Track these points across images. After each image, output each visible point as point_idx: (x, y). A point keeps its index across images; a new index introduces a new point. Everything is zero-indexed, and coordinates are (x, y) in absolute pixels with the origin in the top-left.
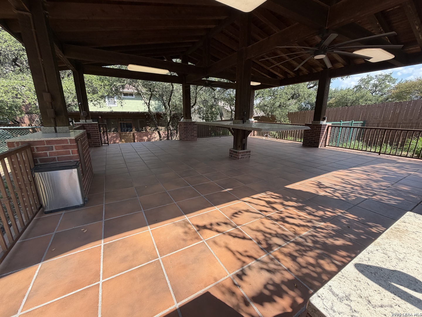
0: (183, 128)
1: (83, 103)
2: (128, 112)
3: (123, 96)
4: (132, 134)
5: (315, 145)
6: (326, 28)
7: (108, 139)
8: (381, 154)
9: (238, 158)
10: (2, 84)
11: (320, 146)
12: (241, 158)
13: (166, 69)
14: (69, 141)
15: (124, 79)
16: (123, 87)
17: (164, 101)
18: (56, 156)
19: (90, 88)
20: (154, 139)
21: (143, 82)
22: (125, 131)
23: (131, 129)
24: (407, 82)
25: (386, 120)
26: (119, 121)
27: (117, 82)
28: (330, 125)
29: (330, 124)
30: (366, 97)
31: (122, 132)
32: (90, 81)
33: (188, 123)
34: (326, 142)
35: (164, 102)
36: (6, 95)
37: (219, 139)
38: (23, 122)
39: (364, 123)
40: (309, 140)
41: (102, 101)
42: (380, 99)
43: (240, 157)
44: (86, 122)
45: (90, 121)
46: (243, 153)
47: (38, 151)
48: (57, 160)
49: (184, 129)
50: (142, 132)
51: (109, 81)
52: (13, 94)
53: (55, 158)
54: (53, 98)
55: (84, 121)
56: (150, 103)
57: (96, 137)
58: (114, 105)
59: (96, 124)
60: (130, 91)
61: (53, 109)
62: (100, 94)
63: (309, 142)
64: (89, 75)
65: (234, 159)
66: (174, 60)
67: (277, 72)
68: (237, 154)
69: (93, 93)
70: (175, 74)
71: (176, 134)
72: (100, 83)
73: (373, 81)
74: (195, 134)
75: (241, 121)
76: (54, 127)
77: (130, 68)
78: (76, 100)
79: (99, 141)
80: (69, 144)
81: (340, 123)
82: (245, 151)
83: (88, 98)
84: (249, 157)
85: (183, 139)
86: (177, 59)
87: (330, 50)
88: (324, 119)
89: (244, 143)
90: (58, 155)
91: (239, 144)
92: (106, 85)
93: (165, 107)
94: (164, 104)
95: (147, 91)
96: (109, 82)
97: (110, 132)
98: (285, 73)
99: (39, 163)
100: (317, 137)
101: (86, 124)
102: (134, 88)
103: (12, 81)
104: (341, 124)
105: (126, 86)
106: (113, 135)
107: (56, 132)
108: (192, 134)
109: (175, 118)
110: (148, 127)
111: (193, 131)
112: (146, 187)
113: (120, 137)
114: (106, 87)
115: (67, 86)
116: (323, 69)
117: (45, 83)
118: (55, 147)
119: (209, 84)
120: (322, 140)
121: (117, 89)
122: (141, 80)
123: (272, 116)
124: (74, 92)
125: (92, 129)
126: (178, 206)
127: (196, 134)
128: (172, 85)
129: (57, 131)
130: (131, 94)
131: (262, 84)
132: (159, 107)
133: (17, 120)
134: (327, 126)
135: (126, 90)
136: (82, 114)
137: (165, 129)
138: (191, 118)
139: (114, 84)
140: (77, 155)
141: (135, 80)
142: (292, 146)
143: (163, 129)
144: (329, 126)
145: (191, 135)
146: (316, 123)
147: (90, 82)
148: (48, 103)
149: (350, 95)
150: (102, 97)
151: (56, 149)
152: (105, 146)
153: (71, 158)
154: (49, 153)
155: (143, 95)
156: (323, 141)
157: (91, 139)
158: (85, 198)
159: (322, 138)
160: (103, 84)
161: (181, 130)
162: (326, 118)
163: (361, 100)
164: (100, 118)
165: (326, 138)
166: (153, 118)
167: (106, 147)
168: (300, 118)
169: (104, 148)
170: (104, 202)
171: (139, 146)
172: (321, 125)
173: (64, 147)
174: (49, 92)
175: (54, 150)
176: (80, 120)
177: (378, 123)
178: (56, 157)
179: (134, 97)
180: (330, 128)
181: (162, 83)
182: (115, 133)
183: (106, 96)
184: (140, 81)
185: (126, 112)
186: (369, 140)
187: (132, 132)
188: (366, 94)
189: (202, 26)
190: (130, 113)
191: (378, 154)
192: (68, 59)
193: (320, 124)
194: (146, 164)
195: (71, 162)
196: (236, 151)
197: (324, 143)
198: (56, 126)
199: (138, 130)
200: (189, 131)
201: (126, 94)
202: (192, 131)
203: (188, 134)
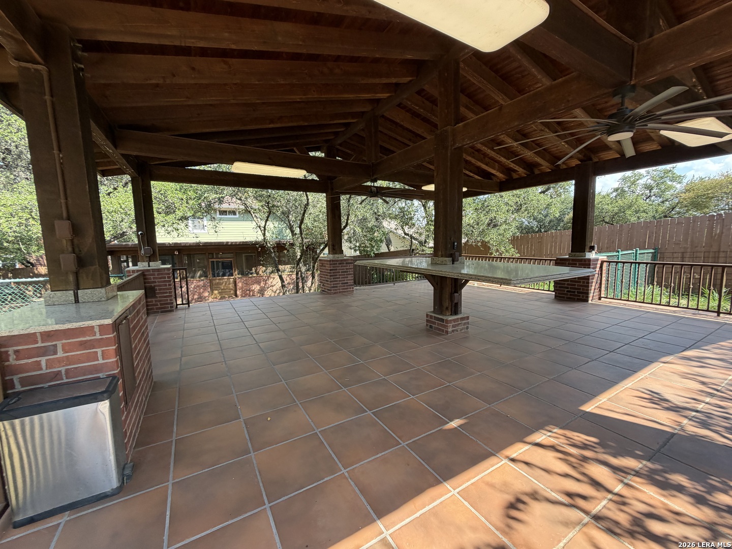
0: (327, 270)
1: (146, 232)
2: (228, 242)
3: (218, 216)
4: (232, 280)
5: (581, 298)
6: (632, 83)
7: (189, 291)
8: (721, 315)
9: (447, 332)
10: (3, 202)
11: (590, 299)
12: (453, 331)
13: (302, 168)
14: (97, 330)
15: (222, 187)
16: (220, 201)
17: (291, 222)
18: (64, 366)
19: (161, 205)
20: (271, 288)
21: (256, 192)
22: (220, 274)
23: (231, 271)
24: (702, 179)
25: (696, 247)
26: (209, 259)
27: (210, 193)
28: (605, 260)
29: (603, 257)
30: (636, 206)
31: (214, 277)
32: (162, 192)
33: (337, 261)
34: (600, 291)
35: (290, 224)
36: (6, 221)
37: (392, 289)
38: (43, 263)
39: (655, 252)
40: (567, 288)
41: (182, 225)
42: (661, 209)
43: (450, 330)
44: (149, 266)
45: (157, 265)
46: (455, 320)
47: (17, 359)
48: (64, 378)
49: (330, 273)
50: (250, 276)
51: (195, 191)
52: (20, 219)
53: (60, 371)
54: (76, 230)
55: (146, 264)
56: (266, 227)
57: (167, 293)
58: (203, 231)
59: (168, 269)
60: (233, 206)
61: (74, 253)
62: (179, 214)
63: (567, 291)
64: (160, 183)
65: (439, 335)
66: (312, 154)
67: (494, 168)
68: (444, 324)
69: (168, 212)
70: (314, 177)
71: (312, 279)
72: (180, 196)
73: (645, 179)
74: (349, 280)
75: (449, 260)
76: (72, 292)
77: (237, 168)
78: (134, 226)
79: (171, 300)
80: (98, 336)
81: (617, 254)
82: (459, 316)
83: (156, 221)
84: (467, 329)
85: (328, 290)
86: (315, 153)
87: (641, 124)
88: (592, 248)
89: (456, 301)
90: (67, 365)
91: (446, 303)
92: (190, 198)
93: (292, 232)
94: (291, 228)
95: (262, 206)
96: (196, 193)
97: (193, 277)
98: (508, 171)
99: (18, 388)
100: (584, 282)
101: (150, 270)
102: (239, 201)
103: (22, 196)
104: (620, 256)
105: (225, 199)
106: (199, 284)
107: (77, 301)
108: (344, 280)
109: (310, 251)
110: (261, 267)
111: (347, 275)
112: (269, 419)
113: (210, 286)
114: (191, 202)
115: (120, 202)
116: (580, 163)
117: (63, 201)
118: (63, 345)
119: (377, 192)
120: (593, 288)
121: (210, 204)
122: (252, 189)
123: (483, 242)
124: (133, 213)
125: (161, 278)
126: (352, 483)
127: (351, 280)
128: (307, 195)
129: (79, 299)
130: (234, 213)
131: (470, 189)
132: (280, 232)
133: (31, 261)
134: (599, 262)
135: (225, 206)
136: (143, 252)
137: (291, 269)
138: (342, 252)
139: (205, 196)
140: (115, 359)
141: (243, 188)
142: (536, 300)
143: (287, 270)
144: (602, 262)
145: (342, 284)
146: (578, 256)
147: (162, 194)
148: (64, 242)
149: (608, 204)
150: (184, 218)
151: (65, 351)
152: (182, 309)
153: (97, 369)
154: (47, 360)
155: (254, 213)
156: (595, 288)
157: (157, 297)
158: (124, 469)
159: (594, 284)
160: (185, 197)
161: (324, 275)
162: (596, 246)
163: (628, 212)
164: (177, 253)
165: (601, 284)
166: (272, 253)
167: (184, 311)
168: (532, 245)
169: (180, 314)
170: (171, 478)
171: (247, 308)
172: (589, 260)
173: (84, 345)
174: (69, 218)
175: (60, 354)
176: (139, 263)
177: (683, 253)
178: (63, 369)
179: (237, 216)
180: (605, 265)
181: (289, 192)
182: (202, 280)
183: (189, 217)
184: (250, 191)
185: (223, 243)
186: (691, 286)
187: (232, 277)
188: (637, 201)
189: (367, 95)
190: (229, 244)
191: (716, 314)
192: (122, 155)
193: (586, 257)
194: (263, 351)
195: (99, 378)
196: (440, 317)
197: (597, 294)
198: (78, 287)
199: (242, 273)
200: (339, 275)
201: (223, 212)
202: (344, 275)
203: (337, 281)
